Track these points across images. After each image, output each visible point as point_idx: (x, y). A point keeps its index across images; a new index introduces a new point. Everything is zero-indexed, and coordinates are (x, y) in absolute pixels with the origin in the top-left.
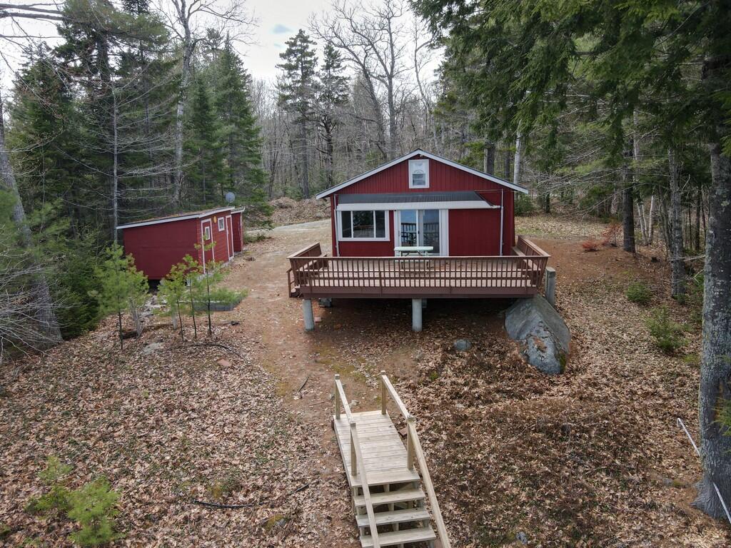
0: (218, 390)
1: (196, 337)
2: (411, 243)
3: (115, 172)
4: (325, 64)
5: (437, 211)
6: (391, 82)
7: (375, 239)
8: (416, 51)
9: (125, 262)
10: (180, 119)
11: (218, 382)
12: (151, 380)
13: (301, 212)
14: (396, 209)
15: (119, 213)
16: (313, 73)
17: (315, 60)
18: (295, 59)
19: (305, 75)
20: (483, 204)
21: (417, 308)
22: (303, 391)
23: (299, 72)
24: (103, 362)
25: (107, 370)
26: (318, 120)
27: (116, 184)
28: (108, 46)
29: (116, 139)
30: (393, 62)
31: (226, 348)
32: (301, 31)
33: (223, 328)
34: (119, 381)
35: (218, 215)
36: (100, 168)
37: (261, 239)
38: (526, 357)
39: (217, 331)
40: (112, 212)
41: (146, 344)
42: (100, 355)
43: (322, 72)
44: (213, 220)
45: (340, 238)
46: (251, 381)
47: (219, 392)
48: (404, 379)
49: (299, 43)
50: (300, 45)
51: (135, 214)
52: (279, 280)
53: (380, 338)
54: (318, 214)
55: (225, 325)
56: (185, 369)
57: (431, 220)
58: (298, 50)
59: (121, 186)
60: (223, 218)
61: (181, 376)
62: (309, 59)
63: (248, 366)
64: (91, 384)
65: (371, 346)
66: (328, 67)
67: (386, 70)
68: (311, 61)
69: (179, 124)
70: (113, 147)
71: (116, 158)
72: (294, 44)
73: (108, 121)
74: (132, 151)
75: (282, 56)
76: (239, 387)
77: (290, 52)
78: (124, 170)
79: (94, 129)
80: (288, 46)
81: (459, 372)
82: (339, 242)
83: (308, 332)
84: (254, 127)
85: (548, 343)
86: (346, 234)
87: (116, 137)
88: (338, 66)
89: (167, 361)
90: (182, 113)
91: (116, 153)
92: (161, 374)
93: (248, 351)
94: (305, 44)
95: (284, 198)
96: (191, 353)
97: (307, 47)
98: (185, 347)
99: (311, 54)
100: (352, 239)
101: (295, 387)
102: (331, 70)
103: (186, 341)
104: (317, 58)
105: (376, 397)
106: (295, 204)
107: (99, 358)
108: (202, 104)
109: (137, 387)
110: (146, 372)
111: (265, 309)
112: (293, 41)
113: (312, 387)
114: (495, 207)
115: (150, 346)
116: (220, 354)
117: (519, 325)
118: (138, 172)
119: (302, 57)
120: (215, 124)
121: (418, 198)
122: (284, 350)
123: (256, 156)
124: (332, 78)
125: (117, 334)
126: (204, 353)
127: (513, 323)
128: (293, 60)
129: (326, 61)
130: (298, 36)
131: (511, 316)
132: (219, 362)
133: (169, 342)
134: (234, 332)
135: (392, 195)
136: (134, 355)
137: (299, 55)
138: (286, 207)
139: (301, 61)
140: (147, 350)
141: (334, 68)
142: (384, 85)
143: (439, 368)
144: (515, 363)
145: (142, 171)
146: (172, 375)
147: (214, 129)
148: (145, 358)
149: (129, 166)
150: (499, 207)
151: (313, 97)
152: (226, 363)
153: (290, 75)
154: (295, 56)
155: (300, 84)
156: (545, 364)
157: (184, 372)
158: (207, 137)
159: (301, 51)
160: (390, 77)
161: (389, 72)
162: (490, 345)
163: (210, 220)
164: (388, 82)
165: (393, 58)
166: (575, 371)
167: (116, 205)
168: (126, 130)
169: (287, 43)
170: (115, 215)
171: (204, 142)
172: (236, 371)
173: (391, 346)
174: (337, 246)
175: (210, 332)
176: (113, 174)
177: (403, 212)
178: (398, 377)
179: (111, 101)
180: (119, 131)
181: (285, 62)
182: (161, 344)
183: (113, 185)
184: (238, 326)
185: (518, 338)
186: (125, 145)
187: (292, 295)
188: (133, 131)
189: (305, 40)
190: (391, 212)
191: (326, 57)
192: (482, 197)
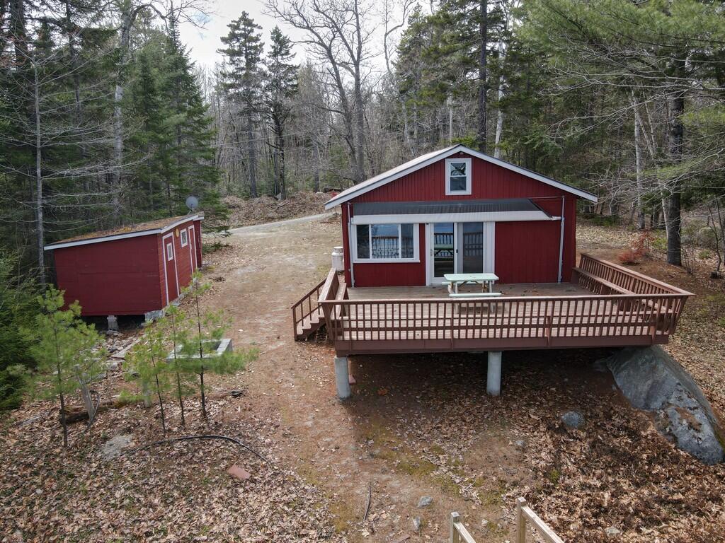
0: (239, 528)
1: (183, 423)
3: (39, 171)
4: (272, 50)
5: (481, 224)
6: (357, 70)
7: (400, 260)
8: (386, 35)
9: (68, 315)
10: (119, 104)
11: (236, 511)
12: (122, 513)
13: (250, 213)
14: (427, 221)
15: (45, 226)
16: (258, 60)
17: (262, 45)
18: (238, 44)
19: (250, 62)
20: (539, 215)
21: (495, 364)
22: (372, 517)
23: (243, 58)
24: (36, 474)
25: (46, 493)
26: (266, 111)
27: (40, 186)
28: (23, 9)
29: (38, 127)
30: (360, 48)
31: (234, 442)
32: (244, 14)
33: (221, 403)
34: (68, 516)
35: (180, 227)
36: (17, 166)
37: (218, 247)
38: (671, 438)
39: (214, 409)
40: (35, 225)
41: (106, 439)
42: (31, 459)
43: (268, 59)
44: (175, 234)
45: (355, 259)
46: (288, 504)
47: (241, 532)
48: (515, 484)
49: (242, 26)
50: (244, 29)
51: (68, 226)
52: (271, 313)
53: (448, 408)
54: (270, 215)
55: (222, 397)
56: (176, 487)
57: (473, 233)
58: (241, 35)
59: (47, 189)
60: (185, 230)
61: (172, 503)
62: (254, 44)
63: (275, 474)
64: (21, 523)
65: (441, 423)
66: (275, 54)
67: (352, 56)
68: (257, 46)
69: (119, 111)
70: (35, 138)
71: (39, 154)
72: (237, 28)
73: (27, 103)
74: (61, 143)
75: (223, 39)
76: (271, 520)
77: (233, 36)
78: (52, 170)
79: (8, 115)
80: (229, 30)
81: (585, 466)
82: (354, 264)
83: (346, 402)
84: (205, 116)
85: (700, 417)
86: (363, 253)
87: (39, 125)
88: (287, 53)
89: (145, 472)
90: (121, 97)
91: (39, 146)
92: (139, 500)
93: (269, 445)
94: (249, 28)
95: (231, 197)
96: (181, 454)
97: (252, 31)
98: (170, 443)
99: (257, 39)
100: (371, 260)
101: (357, 512)
102: (279, 57)
103: (170, 430)
104: (264, 44)
105: (484, 522)
106: (243, 203)
107: (30, 465)
108: (147, 86)
109: (99, 529)
110: (112, 495)
111: (269, 363)
112: (236, 24)
113: (381, 505)
114: (555, 218)
115: (112, 442)
116: (227, 454)
117: (644, 387)
118: (71, 171)
119: (245, 42)
120: (163, 111)
121: (457, 207)
122: (319, 437)
123: (209, 150)
124: (280, 65)
125: (56, 414)
126: (201, 453)
128: (236, 45)
129: (273, 47)
130: (241, 19)
131: (624, 373)
132: (230, 471)
133: (143, 433)
134: (239, 410)
135: (424, 205)
136: (89, 461)
137: (243, 40)
138: (234, 207)
139: (245, 46)
140: (109, 451)
141: (283, 55)
142: (350, 73)
143: (556, 461)
145: (78, 171)
146: (156, 501)
147: (162, 118)
148: (107, 466)
149: (57, 163)
150: (559, 218)
151: (259, 86)
152: (241, 472)
153: (233, 62)
154: (238, 41)
155: (244, 72)
156: (705, 450)
157: (176, 494)
158: (154, 128)
159: (245, 36)
160: (357, 64)
161: (356, 59)
162: (609, 417)
163: (172, 234)
164: (354, 69)
165: (360, 43)
167: (41, 215)
168: (53, 116)
169: (230, 26)
170: (41, 228)
171: (151, 133)
172: (259, 486)
173: (470, 423)
174: (352, 270)
175: (204, 413)
176: (36, 175)
178: (505, 482)
179: (31, 76)
180: (43, 117)
181: (226, 47)
182: (130, 436)
183: (36, 188)
184: (242, 399)
185: (647, 406)
186: (51, 136)
187: (298, 339)
188: (61, 116)
189: (249, 23)
190: (422, 226)
191: (273, 43)
192: (538, 206)
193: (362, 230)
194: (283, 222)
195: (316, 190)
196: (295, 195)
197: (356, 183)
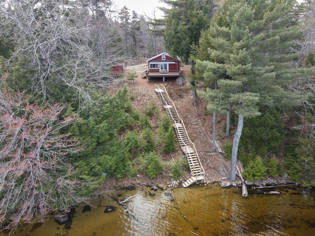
2: (162, 69)
7: (156, 69)
16: (129, 19)
19: (126, 20)
20: (174, 63)
21: (164, 78)
26: (131, 34)
32: (125, 6)
43: (131, 19)
45: (150, 69)
50: (125, 11)
54: (133, 64)
57: (166, 65)
62: (128, 15)
66: (133, 18)
75: (119, 14)
77: (122, 13)
80: (121, 11)
81: (169, 86)
83: (148, 82)
85: (181, 82)
97: (127, 11)
99: (128, 13)
100: (152, 69)
104: (131, 15)
112: (123, 9)
114: (176, 63)
121: (163, 62)
127: (177, 80)
129: (133, 16)
135: (159, 61)
141: (135, 18)
143: (167, 85)
144: (177, 84)
153: (122, 20)
155: (125, 23)
156: (181, 85)
162: (174, 83)
166: (184, 86)
177: (161, 64)
181: (120, 16)
185: (178, 82)
187: (142, 78)
189: (126, 9)
190: (159, 64)
191: (133, 15)
192: (174, 61)
193: (151, 64)
194: (137, 66)
195: (145, 57)
196: (139, 58)
197: (154, 56)
